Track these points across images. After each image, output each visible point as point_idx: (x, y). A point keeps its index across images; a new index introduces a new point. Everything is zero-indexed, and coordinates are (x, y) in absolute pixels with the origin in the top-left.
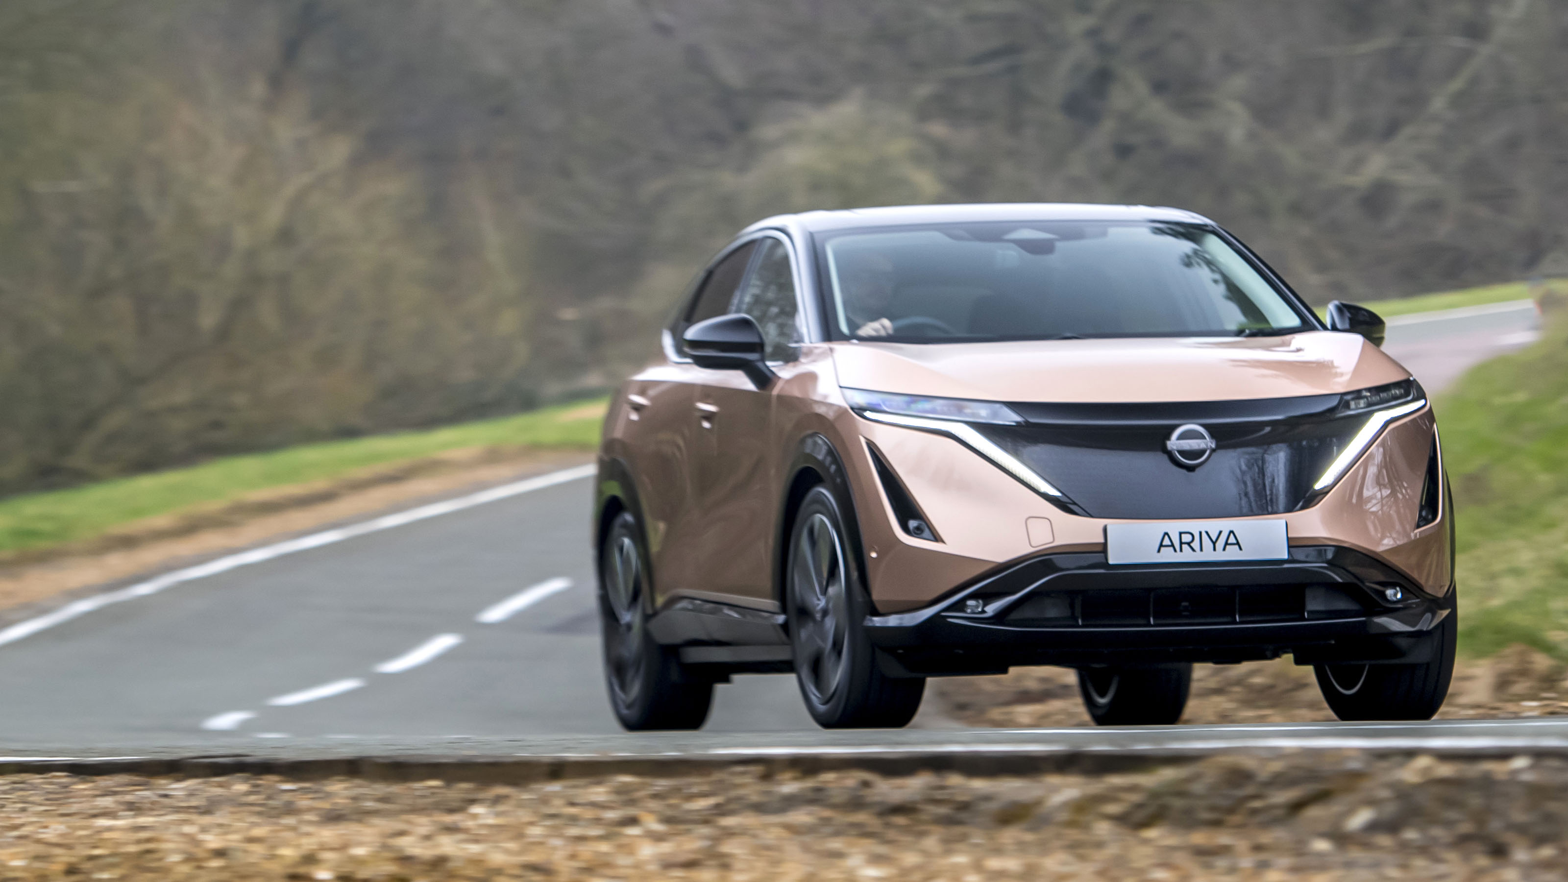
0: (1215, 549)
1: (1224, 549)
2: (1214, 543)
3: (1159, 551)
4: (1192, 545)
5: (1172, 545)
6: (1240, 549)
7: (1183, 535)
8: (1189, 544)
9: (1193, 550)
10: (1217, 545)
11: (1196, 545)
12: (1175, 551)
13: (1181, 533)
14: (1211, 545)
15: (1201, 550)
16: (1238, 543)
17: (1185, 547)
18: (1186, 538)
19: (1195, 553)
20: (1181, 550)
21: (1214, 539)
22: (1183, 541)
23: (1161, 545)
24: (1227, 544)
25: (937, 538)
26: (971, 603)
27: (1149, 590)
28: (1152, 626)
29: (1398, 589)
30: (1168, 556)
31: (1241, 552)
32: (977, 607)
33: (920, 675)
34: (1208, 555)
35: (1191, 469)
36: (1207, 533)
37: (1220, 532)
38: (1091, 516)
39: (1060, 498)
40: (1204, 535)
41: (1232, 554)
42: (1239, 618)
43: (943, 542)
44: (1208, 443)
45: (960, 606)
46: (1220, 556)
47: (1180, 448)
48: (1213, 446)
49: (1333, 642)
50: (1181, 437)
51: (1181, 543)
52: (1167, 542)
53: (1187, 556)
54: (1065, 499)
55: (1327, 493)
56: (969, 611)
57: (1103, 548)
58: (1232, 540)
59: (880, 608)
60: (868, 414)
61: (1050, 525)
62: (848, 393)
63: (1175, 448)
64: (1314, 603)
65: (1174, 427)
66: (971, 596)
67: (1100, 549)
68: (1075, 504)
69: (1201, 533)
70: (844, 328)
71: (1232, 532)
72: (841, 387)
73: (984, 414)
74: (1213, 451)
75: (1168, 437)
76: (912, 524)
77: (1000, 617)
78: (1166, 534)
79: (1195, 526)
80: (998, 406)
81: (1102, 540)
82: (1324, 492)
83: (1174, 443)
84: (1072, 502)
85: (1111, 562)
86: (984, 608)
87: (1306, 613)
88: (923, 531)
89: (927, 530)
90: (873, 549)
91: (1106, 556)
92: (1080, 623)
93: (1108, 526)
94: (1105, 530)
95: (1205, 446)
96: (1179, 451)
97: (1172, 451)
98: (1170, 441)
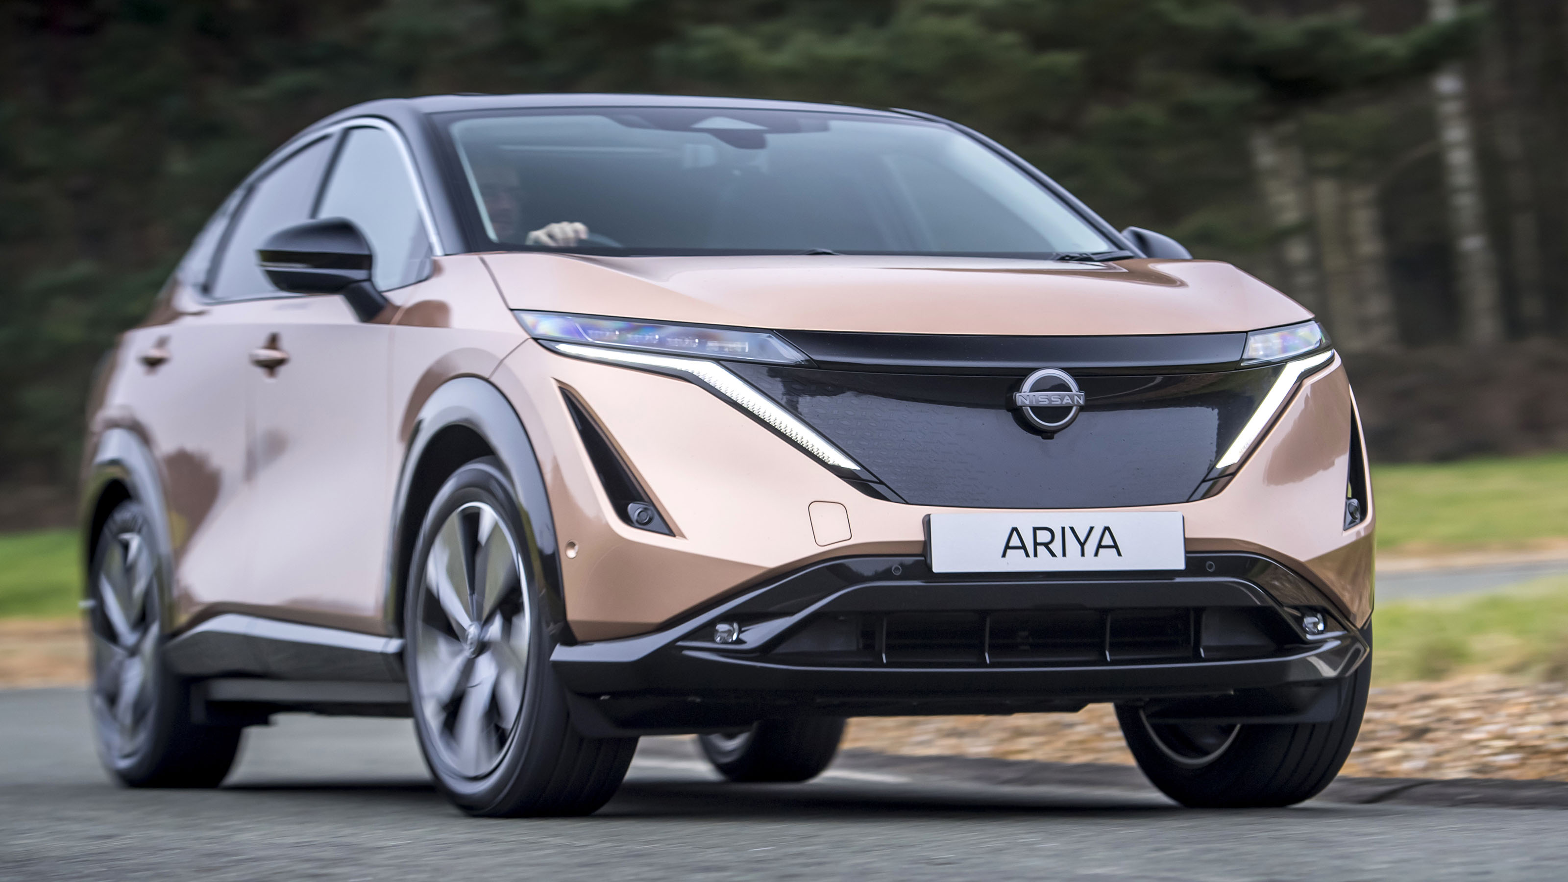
0: (1083, 554)
1: (1096, 554)
2: (1082, 545)
3: (1004, 555)
4: (1050, 546)
5: (1023, 547)
6: (1119, 554)
7: (1038, 532)
8: (1046, 545)
9: (1053, 555)
10: (1086, 547)
11: (1056, 547)
12: (1027, 555)
13: (1035, 529)
14: (1079, 547)
15: (1064, 555)
16: (1115, 546)
17: (1041, 549)
18: (1044, 537)
19: (1054, 558)
20: (1036, 555)
21: (1082, 541)
22: (1038, 541)
23: (1007, 547)
24: (1100, 546)
25: (670, 531)
26: (722, 627)
27: (983, 614)
28: (989, 666)
29: (1319, 616)
30: (1017, 562)
31: (1120, 557)
32: (730, 633)
33: (629, 733)
34: (1073, 562)
35: (1048, 434)
36: (1072, 529)
37: (1092, 528)
38: (907, 503)
39: (858, 474)
40: (1068, 532)
41: (1108, 562)
42: (1110, 655)
43: (683, 536)
44: (1075, 396)
45: (706, 631)
46: (1091, 563)
47: (1034, 404)
48: (1081, 402)
49: (1232, 693)
50: (1035, 388)
51: (1036, 544)
52: (1015, 541)
53: (1043, 563)
54: (866, 476)
55: (1234, 474)
56: (718, 639)
57: (925, 547)
58: (1107, 541)
59: (578, 634)
60: (562, 347)
61: (844, 514)
62: (529, 318)
63: (1027, 402)
64: (1208, 639)
65: (1028, 372)
66: (725, 618)
67: (918, 550)
68: (881, 482)
69: (1063, 529)
71: (1107, 529)
72: (512, 310)
73: (741, 346)
74: (1082, 409)
75: (1017, 386)
76: (634, 509)
77: (765, 650)
78: (1015, 529)
79: (1056, 518)
81: (921, 537)
82: (1230, 474)
83: (1026, 396)
84: (877, 480)
85: (936, 569)
86: (742, 636)
87: (1202, 651)
88: (650, 520)
89: (656, 517)
90: (572, 545)
91: (928, 561)
92: (885, 661)
93: (931, 516)
94: (927, 523)
95: (1070, 401)
96: (1032, 408)
97: (1023, 408)
98: (1021, 393)
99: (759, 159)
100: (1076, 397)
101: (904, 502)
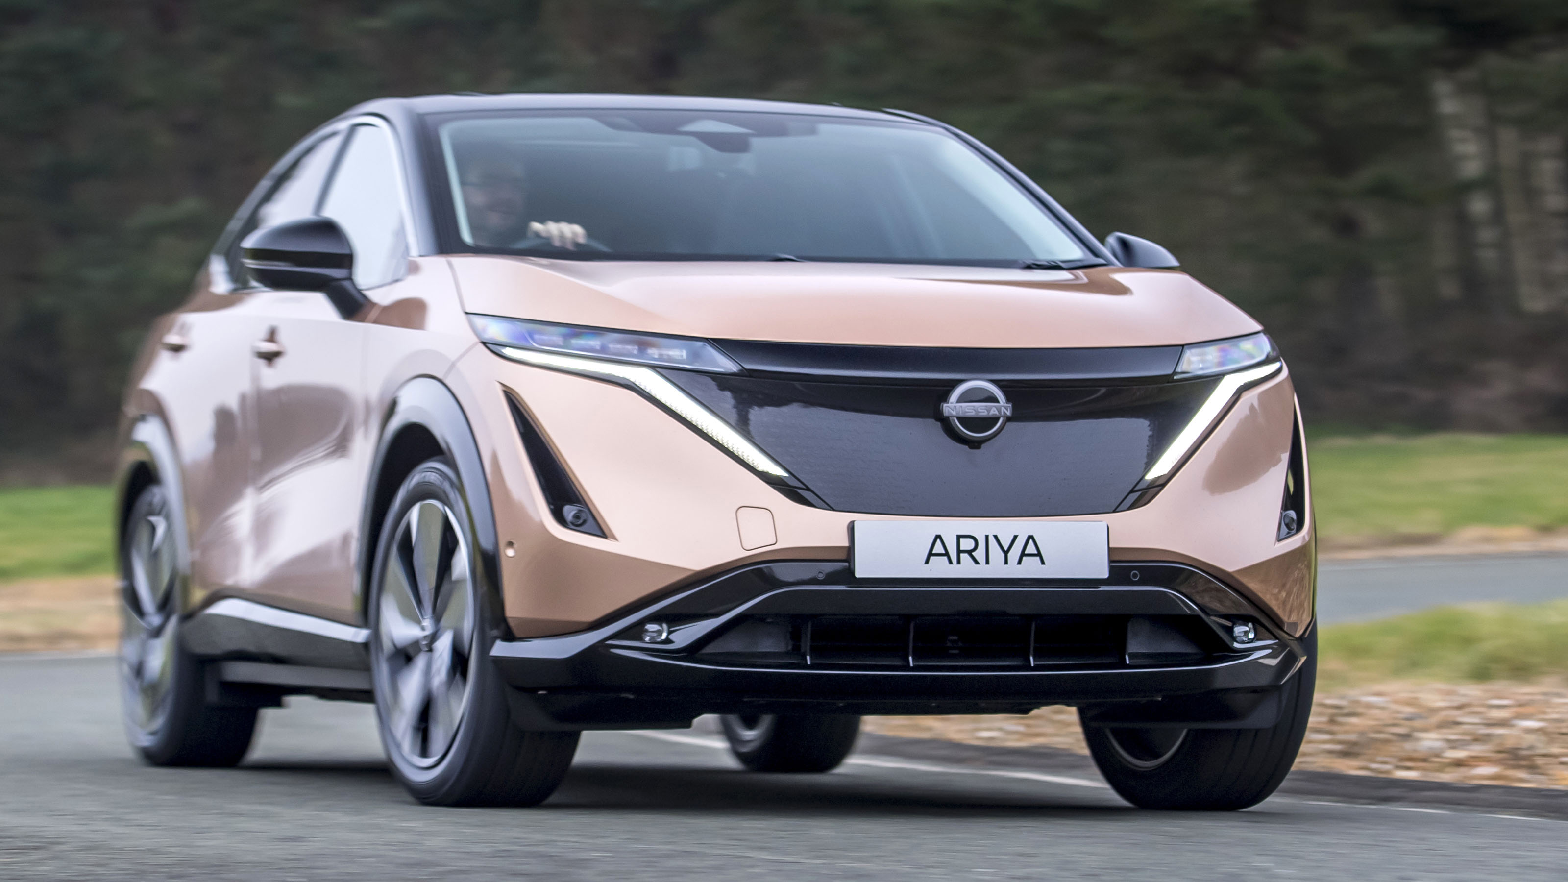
0: (1006, 562)
1: (1020, 562)
2: (1006, 553)
3: (927, 562)
4: (973, 554)
5: (947, 554)
6: (1043, 562)
7: (962, 540)
8: (970, 552)
9: (976, 562)
10: (1009, 555)
11: (980, 554)
12: (951, 562)
13: (959, 537)
14: (1002, 555)
15: (987, 562)
16: (1039, 554)
17: (964, 556)
18: (967, 544)
19: (978, 565)
20: (959, 562)
21: (1006, 549)
22: (962, 548)
23: (931, 554)
24: (1023, 554)
25: (602, 532)
26: (652, 627)
27: (907, 618)
28: (912, 669)
29: (1250, 625)
30: (940, 569)
31: (1043, 566)
32: (660, 633)
34: (996, 569)
35: (975, 444)
36: (996, 537)
37: (1015, 537)
38: (833, 510)
39: (786, 480)
40: (992, 540)
41: (1031, 569)
42: (1034, 661)
43: (614, 538)
44: (1003, 407)
45: (635, 631)
46: (1013, 571)
47: (961, 415)
48: (1009, 413)
49: (1160, 699)
50: (962, 399)
51: (959, 552)
52: (938, 548)
53: (966, 569)
54: (794, 483)
55: (1163, 485)
56: (647, 639)
57: (849, 553)
59: (517, 633)
60: (507, 351)
61: (771, 517)
62: (479, 322)
63: (954, 413)
64: (1137, 645)
65: (954, 384)
66: (655, 618)
67: (843, 556)
68: (808, 489)
69: (987, 537)
70: (467, 236)
71: (1031, 537)
72: (467, 313)
73: (678, 354)
74: (1009, 419)
75: (945, 397)
76: (569, 511)
77: (693, 651)
78: (938, 537)
79: (979, 527)
80: (700, 344)
81: (845, 543)
82: (1160, 484)
83: (953, 407)
84: (804, 487)
85: (859, 574)
86: (672, 637)
87: (1127, 657)
88: (584, 522)
89: (590, 519)
90: (510, 544)
91: (852, 567)
92: (809, 663)
93: (855, 523)
94: (851, 528)
95: (997, 412)
96: (959, 419)
97: (950, 418)
98: (948, 403)
99: (745, 162)
100: (1003, 409)
101: (829, 508)
